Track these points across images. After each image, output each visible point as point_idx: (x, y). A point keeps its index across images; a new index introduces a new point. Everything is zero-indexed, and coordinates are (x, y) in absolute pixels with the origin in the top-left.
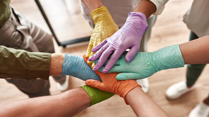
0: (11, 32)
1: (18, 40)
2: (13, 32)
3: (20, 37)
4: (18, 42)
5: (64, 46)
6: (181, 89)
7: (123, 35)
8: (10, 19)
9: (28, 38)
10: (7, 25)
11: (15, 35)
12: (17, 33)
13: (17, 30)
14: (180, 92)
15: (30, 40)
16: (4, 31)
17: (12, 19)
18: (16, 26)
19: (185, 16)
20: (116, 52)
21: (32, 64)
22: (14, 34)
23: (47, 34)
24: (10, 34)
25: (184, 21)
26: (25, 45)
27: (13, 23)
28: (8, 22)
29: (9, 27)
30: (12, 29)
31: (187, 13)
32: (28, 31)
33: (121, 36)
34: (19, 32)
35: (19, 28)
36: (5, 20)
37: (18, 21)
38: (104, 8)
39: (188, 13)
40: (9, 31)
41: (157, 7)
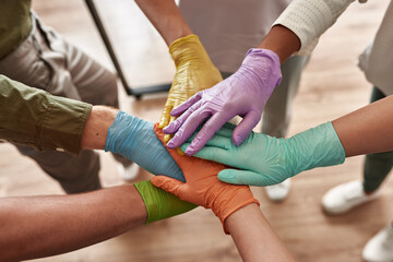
0: (30, 61)
1: (43, 77)
2: (34, 62)
3: (46, 72)
4: (42, 81)
5: (138, 96)
6: (351, 196)
7: (233, 88)
8: (30, 39)
9: (63, 76)
10: (23, 48)
11: (36, 67)
12: (41, 64)
13: (41, 59)
14: (349, 201)
15: (66, 79)
16: (17, 60)
17: (34, 39)
18: (40, 52)
19: (362, 57)
20: (215, 116)
21: (52, 118)
22: (35, 65)
23: (106, 71)
24: (27, 65)
25: (361, 66)
26: (56, 86)
27: (34, 46)
28: (25, 43)
29: (27, 53)
30: (33, 56)
31: (365, 51)
32: (63, 62)
33: (229, 89)
34: (46, 63)
35: (47, 55)
36: (20, 39)
37: (47, 43)
38: (193, 37)
39: (368, 52)
40: (26, 59)
41: (302, 42)
